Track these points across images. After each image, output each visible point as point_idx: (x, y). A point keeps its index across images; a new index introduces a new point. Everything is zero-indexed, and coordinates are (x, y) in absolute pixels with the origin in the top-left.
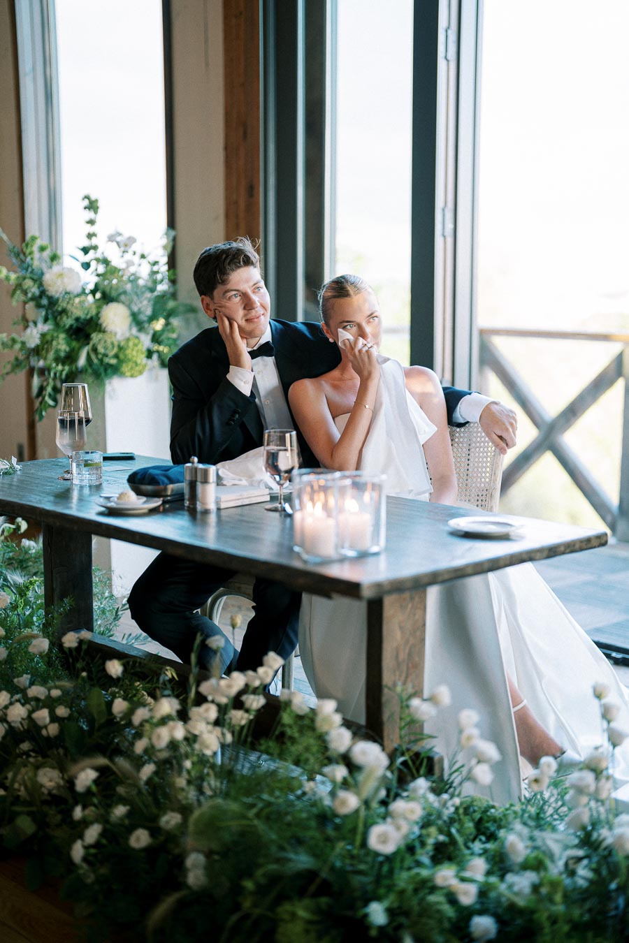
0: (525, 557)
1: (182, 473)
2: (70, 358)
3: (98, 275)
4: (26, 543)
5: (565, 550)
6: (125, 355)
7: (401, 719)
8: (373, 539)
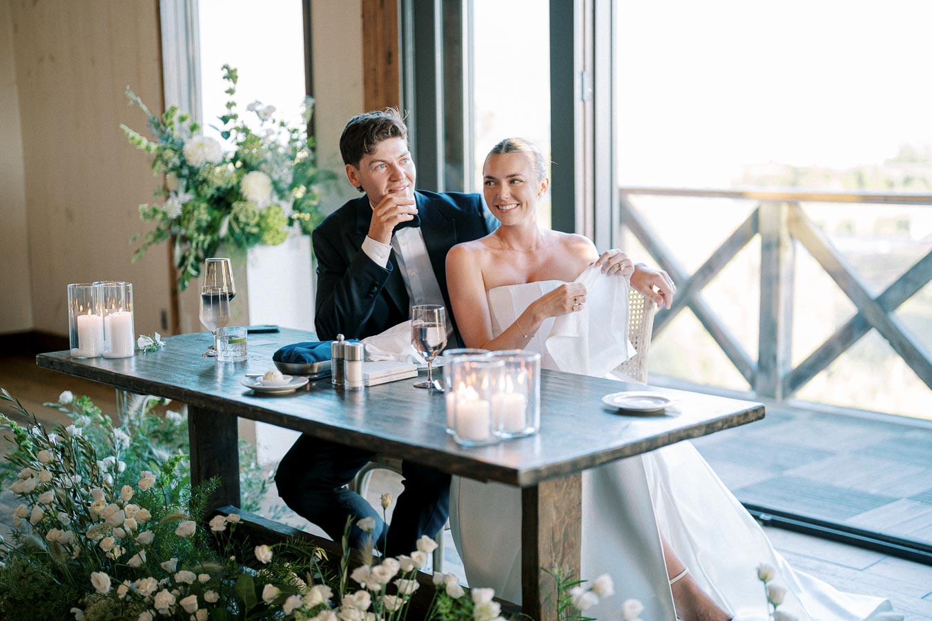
0: (683, 434)
1: (329, 351)
2: (212, 228)
3: (238, 144)
4: (171, 414)
5: (723, 426)
6: (267, 224)
7: (558, 601)
8: (527, 420)
